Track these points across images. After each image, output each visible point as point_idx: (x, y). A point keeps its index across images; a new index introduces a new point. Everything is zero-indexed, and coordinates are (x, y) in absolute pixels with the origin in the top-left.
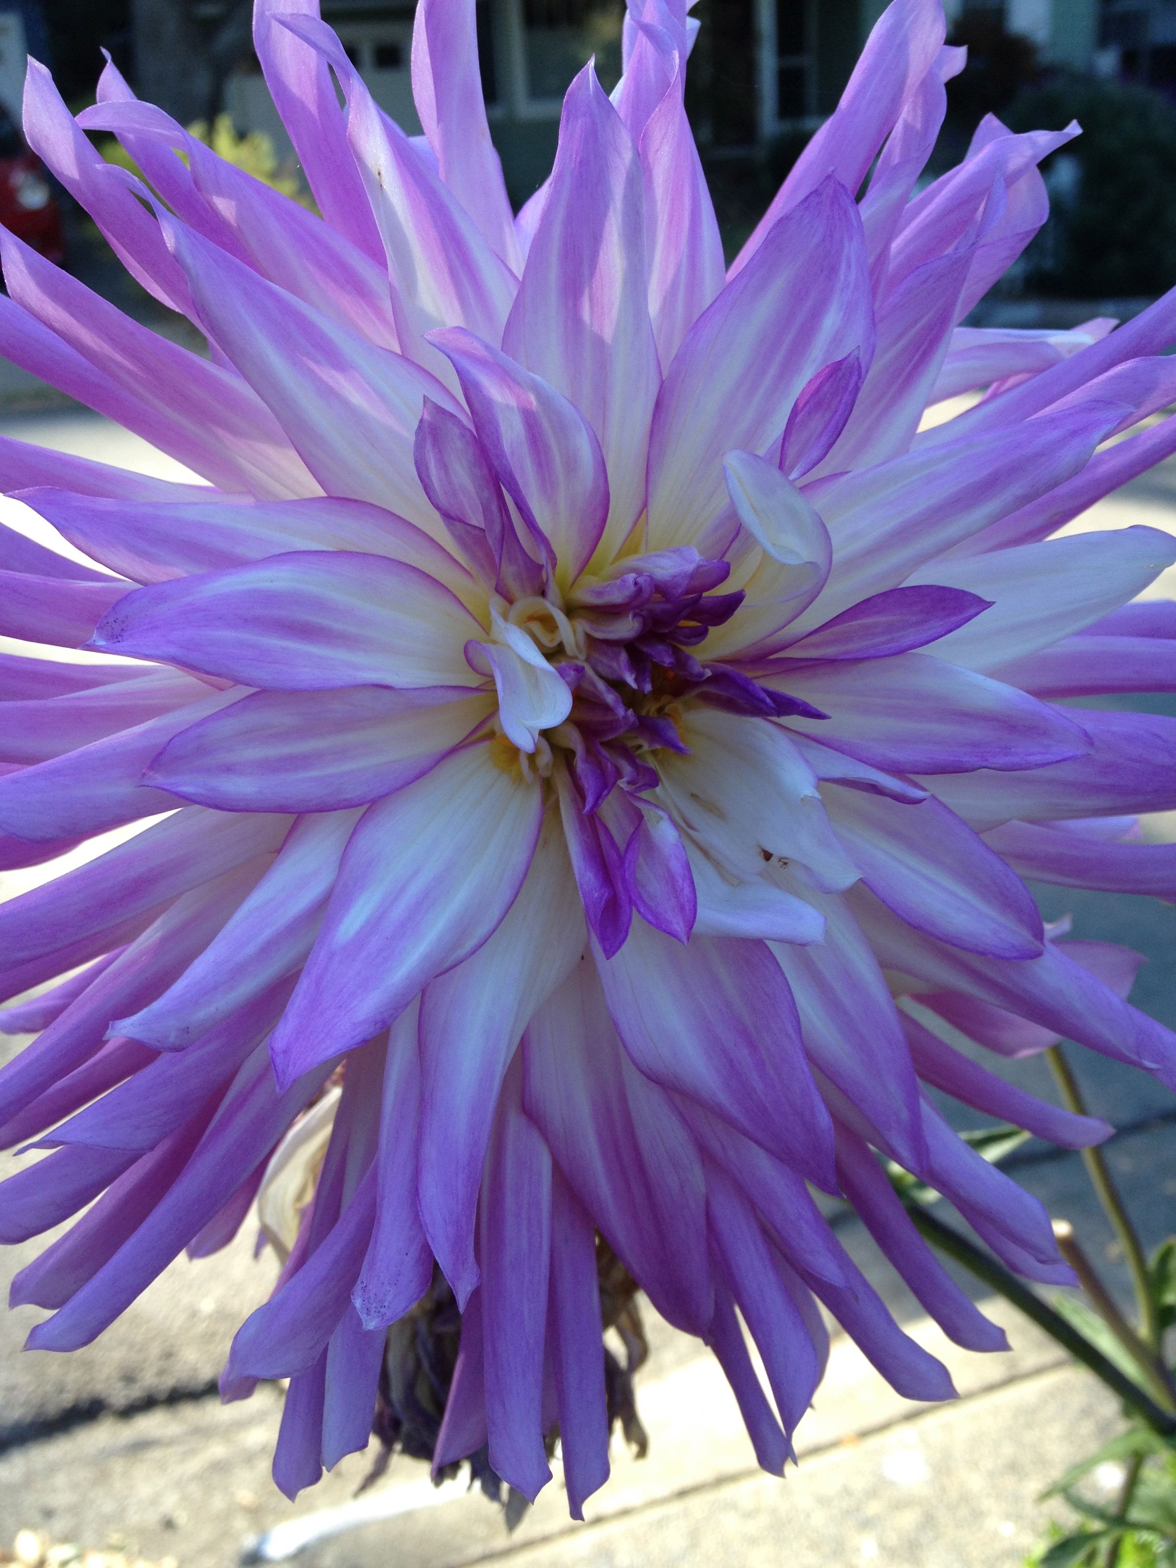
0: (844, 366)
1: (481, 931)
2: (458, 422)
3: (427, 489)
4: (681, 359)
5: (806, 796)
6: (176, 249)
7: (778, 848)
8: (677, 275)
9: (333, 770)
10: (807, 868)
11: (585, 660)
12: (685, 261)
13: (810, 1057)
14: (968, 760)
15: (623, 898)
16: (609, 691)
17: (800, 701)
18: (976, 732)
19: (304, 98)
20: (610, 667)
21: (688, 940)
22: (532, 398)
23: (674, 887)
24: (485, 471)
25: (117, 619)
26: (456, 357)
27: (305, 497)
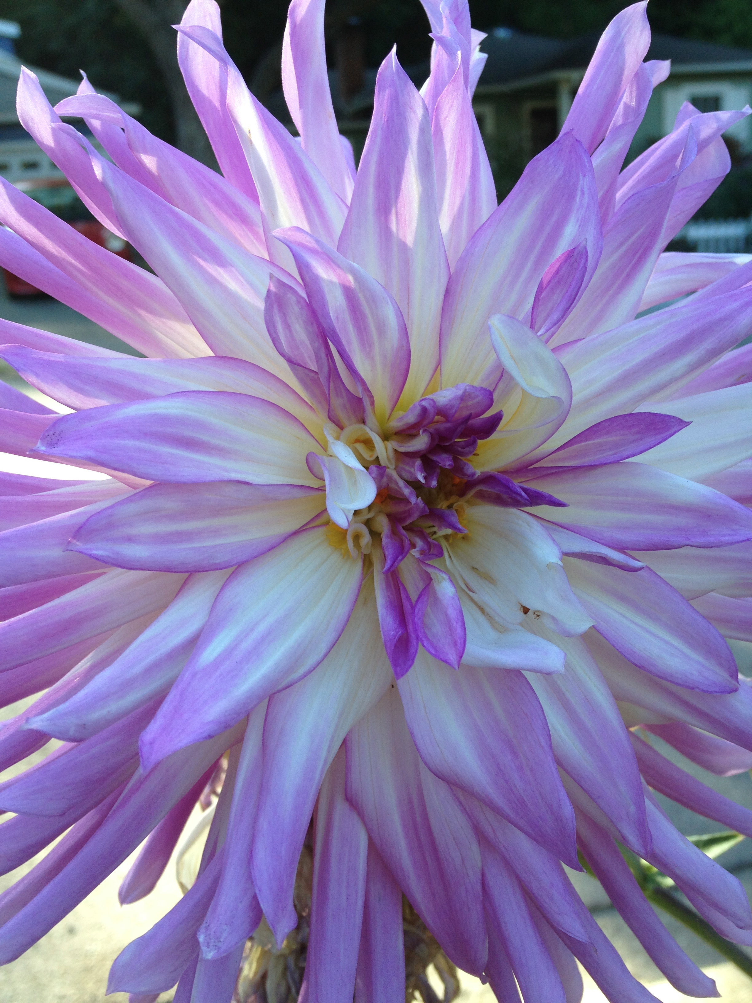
0: (575, 254)
1: (311, 661)
2: (295, 293)
3: (275, 341)
4: (464, 260)
5: (550, 563)
6: (103, 178)
7: (533, 604)
8: (462, 204)
9: (209, 543)
10: (553, 618)
11: (394, 469)
12: (467, 195)
13: (558, 762)
14: (676, 539)
15: (413, 636)
16: (406, 487)
17: (547, 494)
18: (682, 521)
19: (211, 97)
20: (410, 472)
21: (459, 667)
22: (350, 278)
23: (450, 628)
24: (315, 326)
25: (55, 433)
26: (294, 247)
27: (200, 356)
